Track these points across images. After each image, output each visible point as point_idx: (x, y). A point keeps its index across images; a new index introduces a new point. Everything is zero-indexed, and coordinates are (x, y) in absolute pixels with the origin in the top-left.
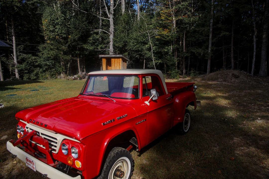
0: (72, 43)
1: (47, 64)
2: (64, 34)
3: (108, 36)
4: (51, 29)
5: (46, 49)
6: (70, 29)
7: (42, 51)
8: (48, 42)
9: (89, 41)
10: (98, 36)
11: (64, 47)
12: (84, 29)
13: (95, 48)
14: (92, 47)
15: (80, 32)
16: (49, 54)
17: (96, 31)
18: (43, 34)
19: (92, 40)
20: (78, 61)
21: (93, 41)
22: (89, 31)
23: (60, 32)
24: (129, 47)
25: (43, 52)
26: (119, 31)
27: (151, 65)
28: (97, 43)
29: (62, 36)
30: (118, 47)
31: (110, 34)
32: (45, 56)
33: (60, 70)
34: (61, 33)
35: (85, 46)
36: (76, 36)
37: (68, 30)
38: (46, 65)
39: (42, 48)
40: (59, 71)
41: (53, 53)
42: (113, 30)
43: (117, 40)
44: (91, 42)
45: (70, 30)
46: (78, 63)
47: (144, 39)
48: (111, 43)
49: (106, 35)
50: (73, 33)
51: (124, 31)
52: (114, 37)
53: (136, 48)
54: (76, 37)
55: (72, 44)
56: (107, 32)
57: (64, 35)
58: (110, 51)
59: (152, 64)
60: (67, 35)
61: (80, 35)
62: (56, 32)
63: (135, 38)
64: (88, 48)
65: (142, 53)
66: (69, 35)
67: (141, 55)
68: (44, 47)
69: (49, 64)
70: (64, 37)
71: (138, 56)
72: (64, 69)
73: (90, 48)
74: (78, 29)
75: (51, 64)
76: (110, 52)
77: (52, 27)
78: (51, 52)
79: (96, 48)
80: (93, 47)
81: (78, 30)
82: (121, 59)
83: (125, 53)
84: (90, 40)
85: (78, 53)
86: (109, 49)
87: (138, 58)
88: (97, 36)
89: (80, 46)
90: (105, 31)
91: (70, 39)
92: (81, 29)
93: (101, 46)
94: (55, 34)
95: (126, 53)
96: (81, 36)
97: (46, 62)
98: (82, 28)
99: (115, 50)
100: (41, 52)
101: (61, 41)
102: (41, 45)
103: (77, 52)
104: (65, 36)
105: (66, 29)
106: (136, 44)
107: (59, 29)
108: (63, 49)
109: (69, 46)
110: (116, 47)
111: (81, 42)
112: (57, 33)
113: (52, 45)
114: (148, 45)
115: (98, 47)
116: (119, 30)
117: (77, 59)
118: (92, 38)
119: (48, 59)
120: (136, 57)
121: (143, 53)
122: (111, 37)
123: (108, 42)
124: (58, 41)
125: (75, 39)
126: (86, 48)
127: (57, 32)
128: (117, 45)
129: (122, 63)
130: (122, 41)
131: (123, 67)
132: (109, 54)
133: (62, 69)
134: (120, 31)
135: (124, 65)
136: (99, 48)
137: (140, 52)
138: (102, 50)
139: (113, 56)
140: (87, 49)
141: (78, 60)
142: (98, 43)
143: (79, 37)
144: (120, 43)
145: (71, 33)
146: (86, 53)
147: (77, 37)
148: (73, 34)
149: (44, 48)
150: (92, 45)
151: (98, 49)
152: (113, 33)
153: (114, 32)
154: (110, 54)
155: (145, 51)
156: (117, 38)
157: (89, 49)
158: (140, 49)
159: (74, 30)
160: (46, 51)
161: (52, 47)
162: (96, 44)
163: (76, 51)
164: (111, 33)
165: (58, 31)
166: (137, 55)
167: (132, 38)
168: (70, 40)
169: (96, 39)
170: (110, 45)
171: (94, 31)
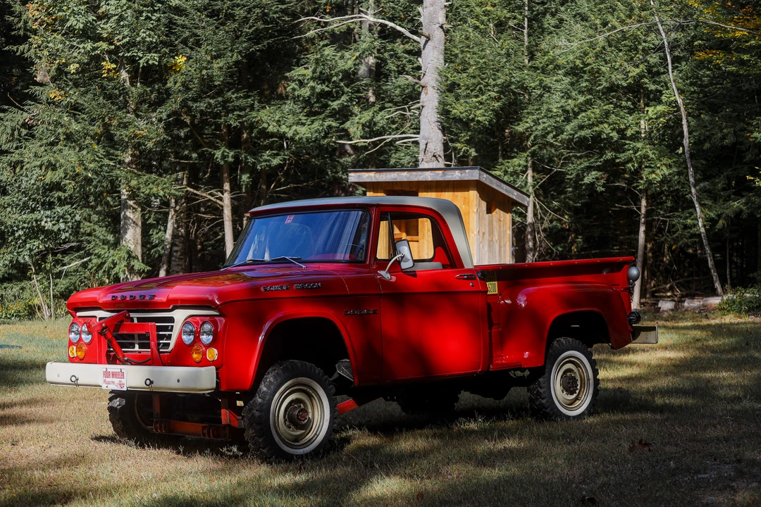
0: (194, 100)
1: (42, 230)
2: (150, 48)
3: (409, 52)
4: (72, 21)
5: (33, 136)
6: (180, 20)
7: (7, 152)
8: (53, 93)
9: (294, 89)
10: (347, 55)
11: (142, 123)
12: (265, 14)
13: (330, 127)
14: (313, 122)
15: (237, 37)
16: (52, 167)
17: (337, 24)
18: (21, 48)
19: (312, 78)
20: (227, 213)
21: (319, 88)
22: (295, 29)
23: (124, 38)
24: (536, 122)
25: (15, 157)
26: (474, 21)
27: (682, 236)
28: (344, 98)
29: (133, 61)
30: (465, 124)
31: (422, 40)
32: (32, 178)
33: (115, 265)
34: (131, 45)
35: (269, 118)
36: (216, 57)
37: (171, 24)
38: (36, 231)
39: (13, 130)
40: (110, 268)
41: (82, 163)
42: (441, 19)
43: (463, 79)
44: (305, 92)
45: (183, 26)
46: (222, 225)
47: (635, 72)
48: (430, 100)
49: (399, 47)
50: (198, 44)
51: (511, 23)
52: (446, 61)
53: (581, 127)
54: (220, 63)
55: (190, 109)
56: (407, 33)
57: (149, 56)
58: (422, 146)
59: (686, 227)
60: (164, 55)
61: (240, 52)
62: (104, 40)
63: (578, 62)
64: (284, 129)
65: (623, 157)
66: (174, 52)
67: (613, 169)
68: (24, 125)
69: (55, 228)
70: (148, 68)
71: (594, 174)
72: (136, 258)
73: (296, 133)
74: (230, 17)
75: (62, 226)
76: (421, 157)
77: (83, 7)
78: (69, 157)
79: (338, 130)
80: (316, 125)
81: (232, 26)
82: (473, 194)
83: (508, 157)
84: (301, 84)
85: (224, 157)
86: (419, 138)
87: (600, 189)
88: (342, 57)
89: (239, 116)
90: (391, 24)
91: (180, 79)
92: (246, 20)
93: (366, 116)
94: (94, 49)
95: (519, 161)
96: (250, 56)
97: (36, 215)
98: (249, 11)
99: (452, 141)
100: (5, 159)
101: (125, 92)
102: (10, 116)
103: (218, 154)
104: (153, 58)
105: (159, 20)
106: (581, 99)
107: (121, 18)
108: (136, 136)
109: (173, 123)
110: (457, 120)
111: (247, 97)
112: (104, 46)
113: (75, 109)
114: (660, 102)
115: (347, 125)
116: (477, 17)
117: (221, 199)
118: (311, 69)
119: (48, 195)
120: (588, 179)
121: (630, 160)
122: (432, 59)
123: (413, 96)
124: (114, 88)
125: (211, 78)
126: (272, 128)
127: (109, 40)
128: (459, 110)
129: (480, 219)
130: (488, 85)
131: (491, 241)
132: (415, 167)
133: (126, 256)
134: (482, 23)
135: (491, 233)
136: (352, 130)
137: (609, 155)
138: (375, 144)
139: (438, 176)
140: (282, 136)
141: (227, 200)
142: (351, 100)
143: (237, 63)
144: (477, 96)
145: (185, 42)
146: (276, 162)
147: (221, 68)
148: (202, 50)
149: (24, 132)
150: (308, 115)
151: (347, 135)
152: (439, 36)
153: (447, 32)
154: (421, 166)
155: (639, 145)
156: (464, 70)
157: (289, 135)
158: (606, 128)
159: (204, 28)
160: (34, 146)
161: (75, 127)
162: (335, 105)
163: (217, 148)
164: (428, 39)
165: (112, 34)
166: (589, 169)
167: (558, 67)
168: (183, 84)
169: (337, 75)
170: (424, 111)
171: (326, 24)
